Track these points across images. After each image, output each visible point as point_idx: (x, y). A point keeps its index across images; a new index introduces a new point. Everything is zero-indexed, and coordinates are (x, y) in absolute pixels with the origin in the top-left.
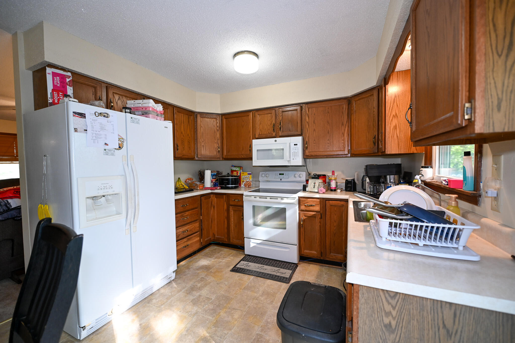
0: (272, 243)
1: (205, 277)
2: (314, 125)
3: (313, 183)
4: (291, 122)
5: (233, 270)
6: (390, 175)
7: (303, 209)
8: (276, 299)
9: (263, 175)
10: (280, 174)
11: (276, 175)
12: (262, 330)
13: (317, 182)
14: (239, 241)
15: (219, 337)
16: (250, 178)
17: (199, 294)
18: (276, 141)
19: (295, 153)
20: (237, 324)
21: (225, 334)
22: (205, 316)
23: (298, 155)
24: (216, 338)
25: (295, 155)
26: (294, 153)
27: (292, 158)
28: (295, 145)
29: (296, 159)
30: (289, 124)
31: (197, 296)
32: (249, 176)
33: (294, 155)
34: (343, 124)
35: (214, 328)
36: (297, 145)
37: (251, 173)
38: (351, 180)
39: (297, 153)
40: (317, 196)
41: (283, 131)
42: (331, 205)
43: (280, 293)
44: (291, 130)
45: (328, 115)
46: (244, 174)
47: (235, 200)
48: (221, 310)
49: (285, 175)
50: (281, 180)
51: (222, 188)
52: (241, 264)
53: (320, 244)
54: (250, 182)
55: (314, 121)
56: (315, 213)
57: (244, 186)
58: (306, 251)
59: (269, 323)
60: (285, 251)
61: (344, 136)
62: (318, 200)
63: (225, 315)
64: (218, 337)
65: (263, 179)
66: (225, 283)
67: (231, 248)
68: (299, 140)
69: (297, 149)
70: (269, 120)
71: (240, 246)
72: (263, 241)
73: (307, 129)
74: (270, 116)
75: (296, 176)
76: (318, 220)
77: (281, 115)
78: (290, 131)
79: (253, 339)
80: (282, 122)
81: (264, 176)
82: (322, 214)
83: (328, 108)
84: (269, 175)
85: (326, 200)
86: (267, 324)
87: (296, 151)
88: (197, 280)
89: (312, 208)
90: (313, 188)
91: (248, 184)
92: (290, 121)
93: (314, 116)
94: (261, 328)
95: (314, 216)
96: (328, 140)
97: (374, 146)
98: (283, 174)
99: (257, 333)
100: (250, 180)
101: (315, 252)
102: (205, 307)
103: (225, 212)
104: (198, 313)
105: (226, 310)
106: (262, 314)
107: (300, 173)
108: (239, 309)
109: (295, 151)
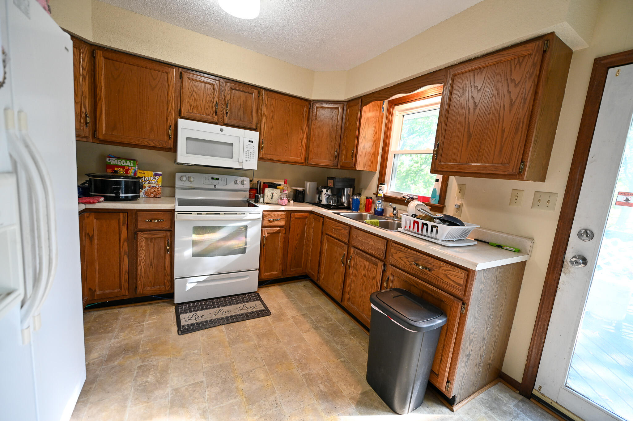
0: (225, 275)
1: (146, 363)
2: (273, 120)
3: (271, 192)
4: (243, 108)
5: (183, 332)
6: (347, 188)
7: (266, 225)
8: (278, 335)
9: (184, 179)
10: (213, 178)
11: (207, 179)
12: (303, 370)
13: (276, 192)
14: (158, 287)
15: (273, 409)
16: (159, 182)
17: (170, 389)
18: (222, 130)
19: (250, 153)
20: (273, 383)
21: (275, 401)
22: (222, 405)
23: (253, 156)
24: (270, 412)
25: (249, 155)
26: (247, 153)
27: (245, 159)
28: (249, 141)
29: (250, 161)
30: (240, 109)
31: (172, 394)
32: (157, 178)
33: (247, 155)
34: (302, 129)
35: (255, 406)
36: (252, 142)
37: (161, 173)
38: (302, 191)
39: (252, 153)
40: (283, 208)
41: (230, 118)
42: (296, 218)
43: (275, 327)
44: (242, 120)
45: (289, 113)
46: (144, 173)
47: (151, 221)
48: (234, 384)
49: (221, 181)
50: (215, 186)
51: (107, 199)
52: (186, 319)
53: (282, 263)
54: (158, 189)
55: (273, 116)
56: (279, 228)
57: (144, 194)
58: (266, 273)
59: (300, 360)
60: (243, 281)
61: (302, 142)
62: (285, 213)
63: (246, 385)
64: (271, 409)
65: (183, 185)
66: (194, 353)
67: (133, 305)
68: (255, 135)
69: (252, 147)
70: (208, 95)
71: (154, 295)
72: (209, 276)
73: (264, 123)
74: (210, 88)
75: (238, 182)
76: (281, 236)
77: (229, 92)
78: (240, 120)
79: (305, 382)
80: (230, 104)
81: (185, 181)
82: (287, 228)
83: (289, 105)
84: (194, 179)
85: (291, 213)
86: (299, 361)
87: (251, 150)
88: (135, 375)
89: (276, 223)
90: (270, 199)
91: (155, 191)
92: (242, 106)
93: (273, 110)
94: (299, 369)
95: (278, 232)
96: (287, 143)
97: (335, 159)
98: (218, 179)
99: (301, 375)
100: (158, 185)
101: (276, 272)
102: (207, 397)
103: (123, 243)
104: (206, 410)
105: (242, 379)
106: (283, 356)
107: (242, 178)
108: (255, 367)
109: (249, 149)
